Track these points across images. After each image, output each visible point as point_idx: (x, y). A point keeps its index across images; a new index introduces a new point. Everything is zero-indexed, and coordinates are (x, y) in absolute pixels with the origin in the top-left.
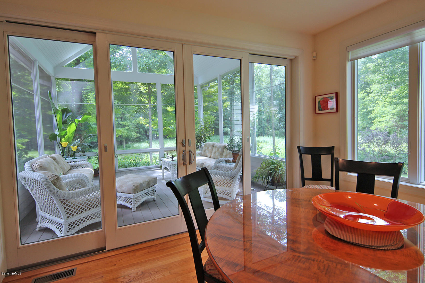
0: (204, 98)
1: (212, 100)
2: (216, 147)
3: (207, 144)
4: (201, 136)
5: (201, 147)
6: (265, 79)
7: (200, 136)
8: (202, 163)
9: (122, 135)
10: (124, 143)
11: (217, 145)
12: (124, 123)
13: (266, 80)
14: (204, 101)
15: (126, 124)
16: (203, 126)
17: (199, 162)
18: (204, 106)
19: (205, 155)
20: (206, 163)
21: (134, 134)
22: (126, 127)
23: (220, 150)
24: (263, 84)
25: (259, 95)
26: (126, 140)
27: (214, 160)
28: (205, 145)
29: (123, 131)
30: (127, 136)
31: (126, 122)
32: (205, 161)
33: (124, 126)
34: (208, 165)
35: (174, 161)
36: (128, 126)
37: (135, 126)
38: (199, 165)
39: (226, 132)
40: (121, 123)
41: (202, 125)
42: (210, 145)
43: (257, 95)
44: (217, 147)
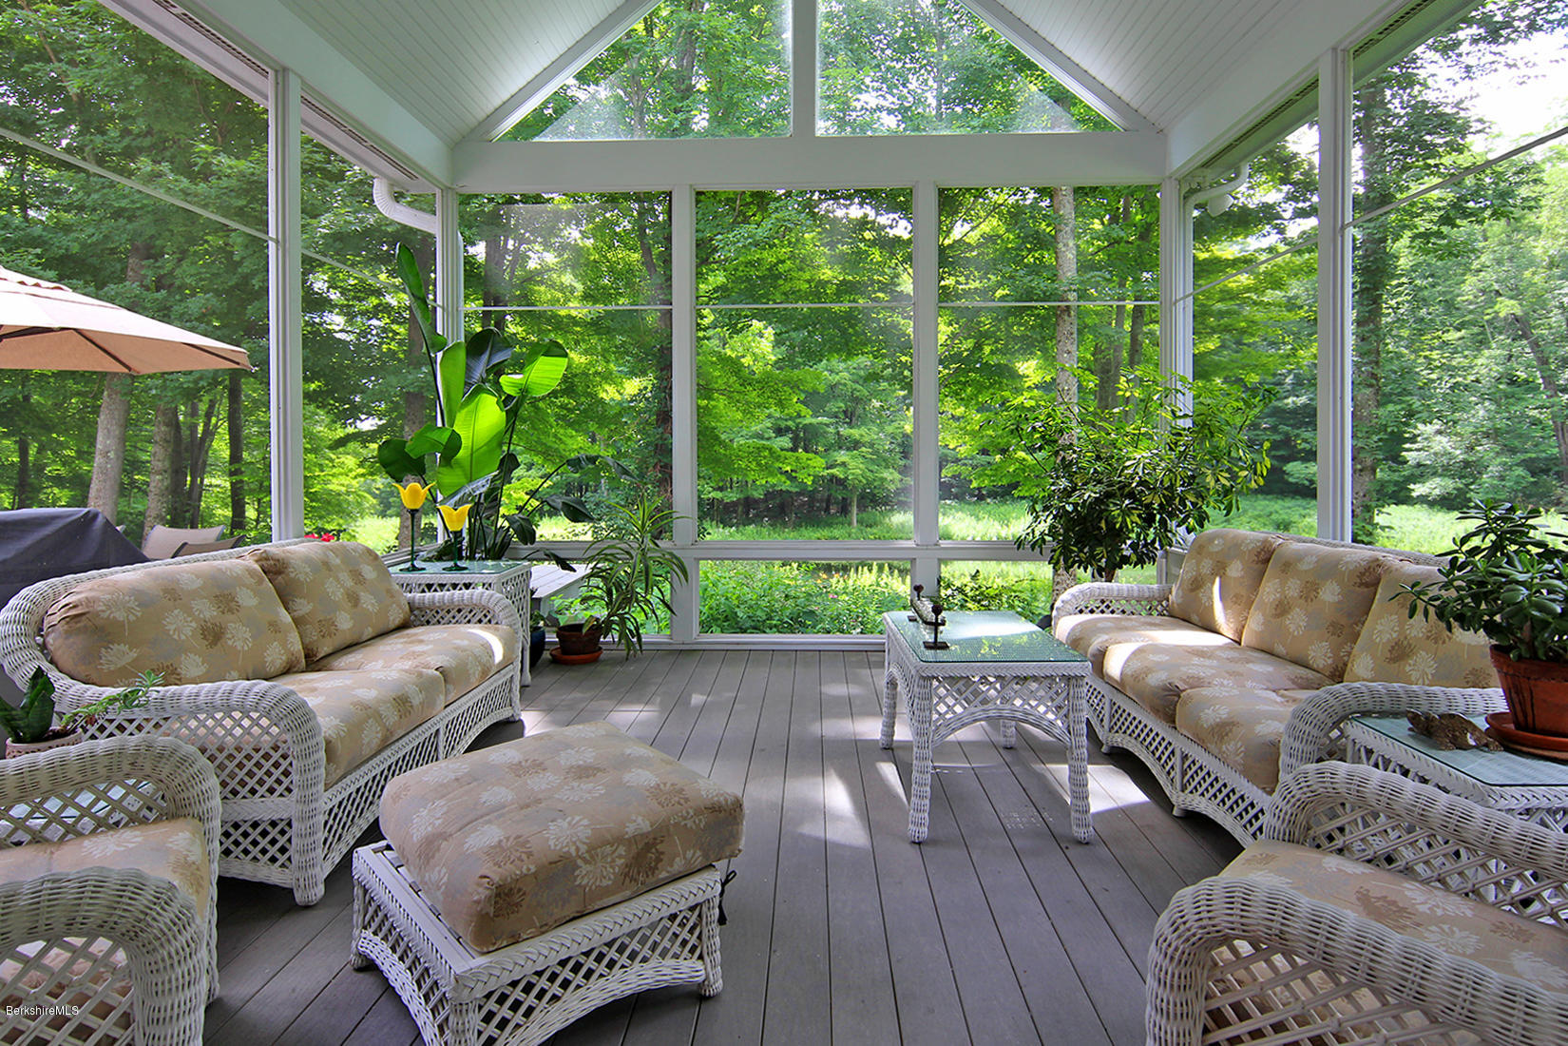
0: (1200, 315)
1: (1243, 324)
2: (1288, 566)
3: (1211, 539)
4: (1171, 488)
5: (1166, 552)
6: (1550, 219)
7: (1167, 484)
8: (1165, 689)
9: (847, 478)
10: (855, 510)
11: (1300, 557)
12: (855, 433)
13: (1558, 221)
14: (1200, 331)
15: (862, 436)
16: (1188, 423)
17: (1148, 671)
18: (1194, 355)
19: (1195, 618)
20: (1205, 691)
21: (890, 478)
22: (864, 449)
23: (1330, 593)
24: (1541, 243)
25: (1511, 298)
26: (862, 497)
27: (1270, 669)
28: (1199, 548)
29: (852, 464)
30: (864, 481)
31: (863, 430)
32: (1193, 671)
33: (856, 445)
34: (1222, 713)
35: (944, 646)
36: (872, 445)
37: (899, 445)
38: (1141, 695)
39: (1307, 483)
40: (845, 431)
41: (1178, 414)
42: (1234, 547)
43: (1499, 299)
44: (1303, 567)
